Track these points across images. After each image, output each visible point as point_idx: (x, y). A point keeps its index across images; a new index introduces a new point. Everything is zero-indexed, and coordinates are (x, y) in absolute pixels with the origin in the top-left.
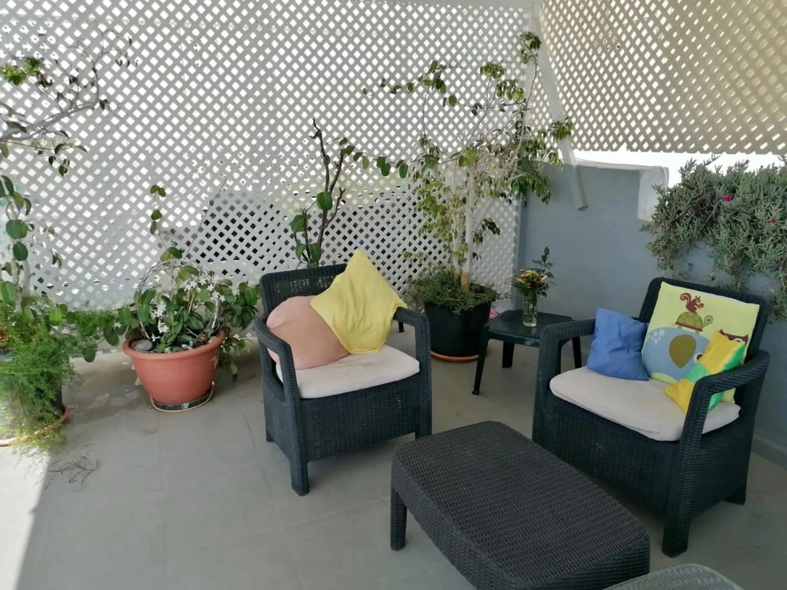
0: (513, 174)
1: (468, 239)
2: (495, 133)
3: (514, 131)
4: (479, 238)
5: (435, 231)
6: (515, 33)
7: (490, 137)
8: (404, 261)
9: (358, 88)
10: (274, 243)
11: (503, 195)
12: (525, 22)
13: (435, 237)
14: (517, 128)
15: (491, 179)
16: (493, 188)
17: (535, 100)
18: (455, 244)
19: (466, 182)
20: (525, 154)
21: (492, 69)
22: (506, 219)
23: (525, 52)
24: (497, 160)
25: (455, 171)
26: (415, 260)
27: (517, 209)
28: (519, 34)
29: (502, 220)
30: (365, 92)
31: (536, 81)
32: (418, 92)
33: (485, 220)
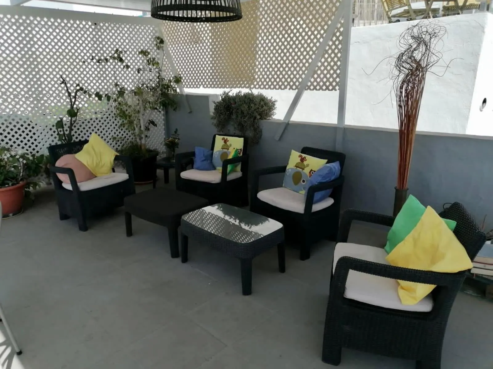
0: (159, 99)
1: (142, 128)
2: (149, 81)
3: (158, 80)
4: (147, 129)
5: (126, 126)
6: (152, 36)
7: (147, 83)
8: (113, 141)
9: (80, 60)
10: (45, 136)
11: (156, 109)
12: (156, 32)
13: (126, 129)
14: (159, 79)
15: (150, 101)
16: (151, 105)
17: (165, 66)
18: (137, 130)
19: (138, 104)
20: (164, 90)
21: (144, 53)
22: (159, 120)
23: (158, 45)
24: (152, 93)
25: (132, 98)
26: (118, 141)
27: (163, 115)
28: (154, 37)
29: (157, 121)
30: (84, 62)
31: (165, 57)
32: (110, 62)
33: (149, 120)
